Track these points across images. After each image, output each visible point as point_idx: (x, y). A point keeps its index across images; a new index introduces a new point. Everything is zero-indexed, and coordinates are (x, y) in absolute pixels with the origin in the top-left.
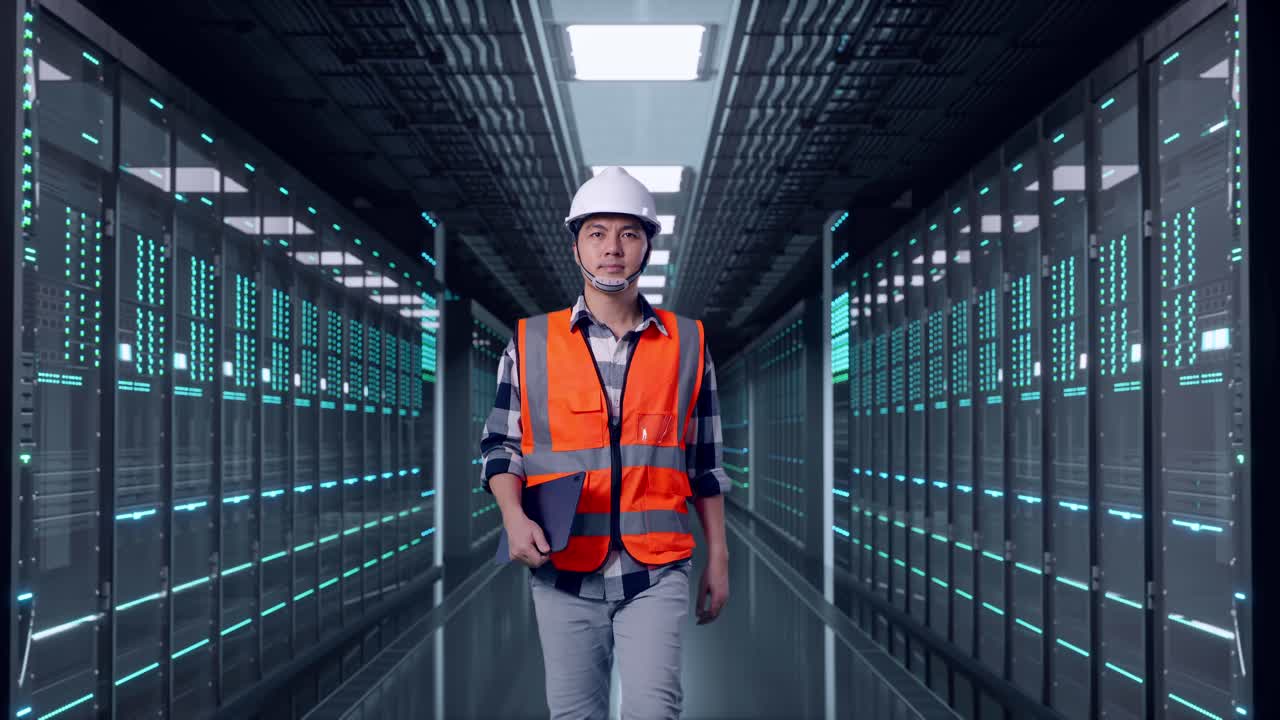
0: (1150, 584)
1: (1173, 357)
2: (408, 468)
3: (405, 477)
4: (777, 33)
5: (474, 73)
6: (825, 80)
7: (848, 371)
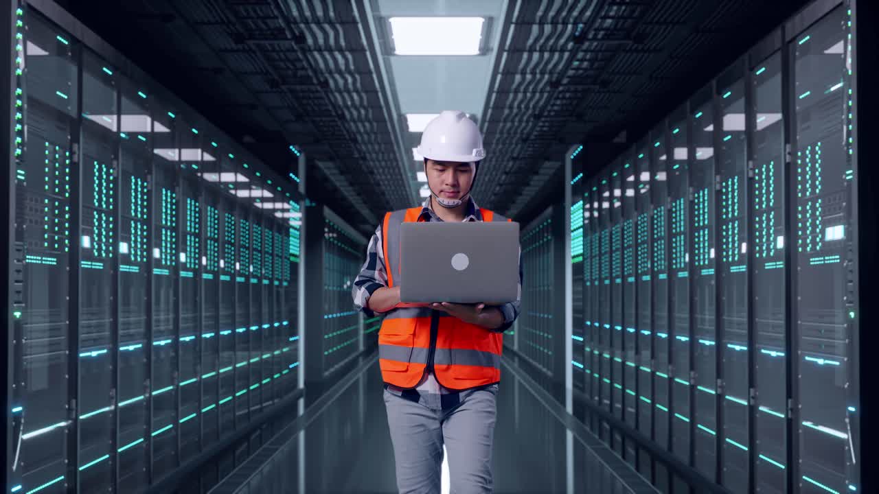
0: (790, 401)
1: (805, 245)
2: (280, 321)
3: (278, 327)
4: (534, 23)
5: (326, 50)
6: (566, 55)
7: (582, 255)
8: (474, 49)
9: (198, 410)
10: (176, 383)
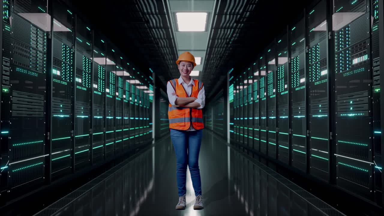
0: (331, 133)
1: (339, 70)
2: (146, 118)
3: (145, 120)
4: (223, 14)
5: (157, 28)
6: (233, 30)
7: (233, 100)
8: (203, 29)
9: (114, 141)
10: (104, 131)
